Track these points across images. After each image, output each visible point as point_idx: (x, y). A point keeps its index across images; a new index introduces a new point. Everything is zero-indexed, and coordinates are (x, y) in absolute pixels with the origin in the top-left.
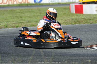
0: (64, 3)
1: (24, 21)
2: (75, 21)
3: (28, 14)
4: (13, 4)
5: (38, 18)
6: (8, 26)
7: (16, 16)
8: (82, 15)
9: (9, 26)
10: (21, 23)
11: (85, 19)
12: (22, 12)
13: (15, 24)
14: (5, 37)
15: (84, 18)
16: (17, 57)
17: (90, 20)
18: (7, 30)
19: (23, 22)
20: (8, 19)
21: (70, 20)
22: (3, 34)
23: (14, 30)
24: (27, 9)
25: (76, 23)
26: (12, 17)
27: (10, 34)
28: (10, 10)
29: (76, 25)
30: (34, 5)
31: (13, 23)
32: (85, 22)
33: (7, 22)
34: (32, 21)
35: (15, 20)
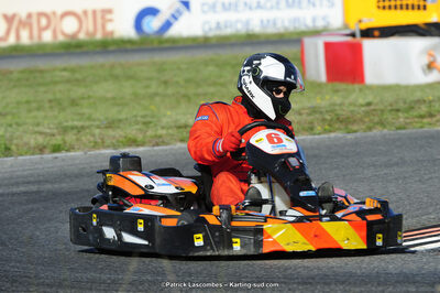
0: (275, 35)
1: (87, 123)
2: (328, 117)
3: (105, 89)
4: (36, 40)
5: (152, 107)
6: (13, 147)
7: (50, 96)
8: (361, 90)
9: (17, 145)
10: (75, 131)
11: (374, 110)
12: (77, 80)
13: (46, 134)
15: (369, 104)
17: (398, 110)
18: (12, 166)
19: (83, 127)
20: (15, 111)
21: (304, 117)
23: (41, 167)
24: (102, 66)
25: (330, 125)
26: (34, 105)
27: (24, 183)
28: (22, 72)
29: (332, 135)
30: (135, 47)
31: (36, 132)
32: (371, 121)
33: (9, 129)
34: (127, 119)
35: (45, 117)
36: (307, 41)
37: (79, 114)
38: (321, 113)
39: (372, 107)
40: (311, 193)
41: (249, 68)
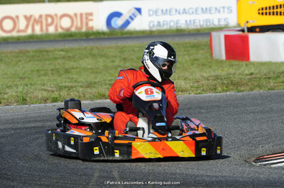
0: (194, 30)
1: (74, 84)
2: (226, 82)
3: (87, 63)
4: (44, 32)
6: (28, 99)
7: (52, 67)
8: (246, 65)
9: (30, 98)
10: (67, 89)
11: (255, 78)
12: (69, 57)
13: (49, 91)
14: (19, 131)
15: (252, 74)
17: (270, 78)
18: (27, 111)
19: (72, 87)
20: (30, 76)
21: (211, 81)
22: (13, 121)
23: (45, 111)
24: (85, 48)
25: (227, 87)
26: (42, 72)
27: (34, 121)
28: (36, 51)
29: (228, 93)
30: (106, 37)
31: (42, 90)
32: (252, 85)
33: (26, 87)
34: (99, 82)
35: (49, 80)
36: (214, 34)
37: (69, 78)
38: (222, 79)
39: (253, 76)
40: (163, 124)
41: (147, 51)
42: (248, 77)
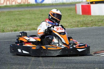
1: (23, 25)
2: (82, 23)
3: (27, 16)
4: (11, 4)
5: (39, 21)
6: (5, 30)
7: (14, 18)
8: (90, 17)
9: (6, 30)
10: (20, 26)
11: (93, 22)
12: (21, 14)
13: (13, 27)
14: (2, 43)
15: (92, 20)
16: (15, 66)
17: (99, 22)
18: (4, 35)
19: (22, 26)
20: (5, 21)
21: (76, 23)
23: (11, 35)
24: (27, 10)
25: (82, 25)
26: (10, 20)
27: (7, 39)
28: (8, 12)
29: (83, 28)
30: (35, 6)
31: (10, 27)
32: (92, 24)
33: (4, 26)
34: (33, 24)
35: (13, 23)
36: (77, 5)
38: (80, 22)
42: (91, 21)
